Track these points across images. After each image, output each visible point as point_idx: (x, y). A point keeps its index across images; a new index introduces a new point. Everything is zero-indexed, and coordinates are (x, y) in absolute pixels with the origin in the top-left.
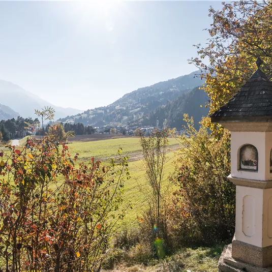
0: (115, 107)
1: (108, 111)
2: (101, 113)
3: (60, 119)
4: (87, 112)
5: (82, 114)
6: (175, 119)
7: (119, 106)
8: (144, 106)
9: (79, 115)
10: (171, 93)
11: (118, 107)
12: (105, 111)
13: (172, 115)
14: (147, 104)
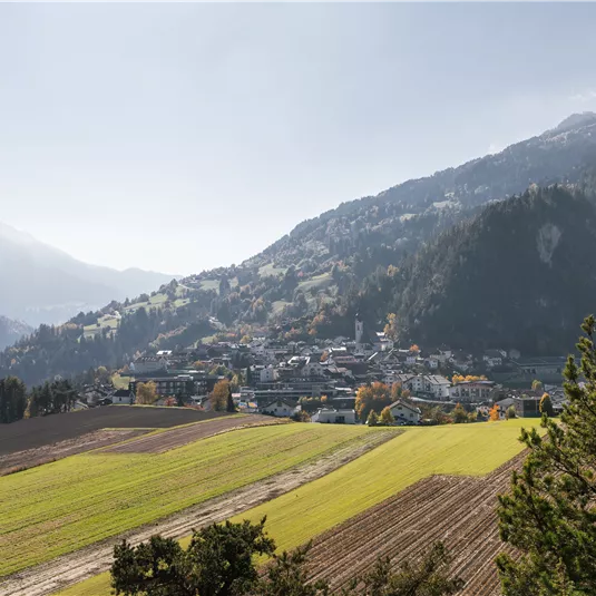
0: (256, 270)
1: (234, 283)
2: (211, 293)
3: (81, 314)
4: (169, 290)
5: (154, 294)
6: (418, 316)
7: (270, 266)
8: (342, 268)
9: (144, 298)
10: (432, 219)
11: (267, 270)
12: (224, 285)
13: (413, 300)
14: (352, 259)
